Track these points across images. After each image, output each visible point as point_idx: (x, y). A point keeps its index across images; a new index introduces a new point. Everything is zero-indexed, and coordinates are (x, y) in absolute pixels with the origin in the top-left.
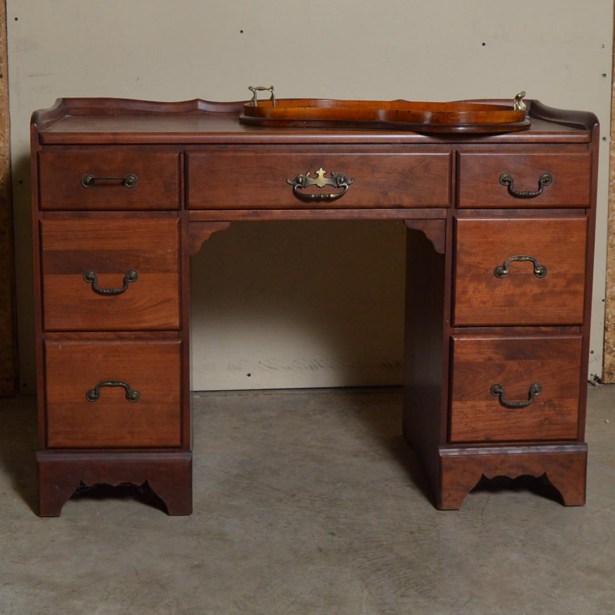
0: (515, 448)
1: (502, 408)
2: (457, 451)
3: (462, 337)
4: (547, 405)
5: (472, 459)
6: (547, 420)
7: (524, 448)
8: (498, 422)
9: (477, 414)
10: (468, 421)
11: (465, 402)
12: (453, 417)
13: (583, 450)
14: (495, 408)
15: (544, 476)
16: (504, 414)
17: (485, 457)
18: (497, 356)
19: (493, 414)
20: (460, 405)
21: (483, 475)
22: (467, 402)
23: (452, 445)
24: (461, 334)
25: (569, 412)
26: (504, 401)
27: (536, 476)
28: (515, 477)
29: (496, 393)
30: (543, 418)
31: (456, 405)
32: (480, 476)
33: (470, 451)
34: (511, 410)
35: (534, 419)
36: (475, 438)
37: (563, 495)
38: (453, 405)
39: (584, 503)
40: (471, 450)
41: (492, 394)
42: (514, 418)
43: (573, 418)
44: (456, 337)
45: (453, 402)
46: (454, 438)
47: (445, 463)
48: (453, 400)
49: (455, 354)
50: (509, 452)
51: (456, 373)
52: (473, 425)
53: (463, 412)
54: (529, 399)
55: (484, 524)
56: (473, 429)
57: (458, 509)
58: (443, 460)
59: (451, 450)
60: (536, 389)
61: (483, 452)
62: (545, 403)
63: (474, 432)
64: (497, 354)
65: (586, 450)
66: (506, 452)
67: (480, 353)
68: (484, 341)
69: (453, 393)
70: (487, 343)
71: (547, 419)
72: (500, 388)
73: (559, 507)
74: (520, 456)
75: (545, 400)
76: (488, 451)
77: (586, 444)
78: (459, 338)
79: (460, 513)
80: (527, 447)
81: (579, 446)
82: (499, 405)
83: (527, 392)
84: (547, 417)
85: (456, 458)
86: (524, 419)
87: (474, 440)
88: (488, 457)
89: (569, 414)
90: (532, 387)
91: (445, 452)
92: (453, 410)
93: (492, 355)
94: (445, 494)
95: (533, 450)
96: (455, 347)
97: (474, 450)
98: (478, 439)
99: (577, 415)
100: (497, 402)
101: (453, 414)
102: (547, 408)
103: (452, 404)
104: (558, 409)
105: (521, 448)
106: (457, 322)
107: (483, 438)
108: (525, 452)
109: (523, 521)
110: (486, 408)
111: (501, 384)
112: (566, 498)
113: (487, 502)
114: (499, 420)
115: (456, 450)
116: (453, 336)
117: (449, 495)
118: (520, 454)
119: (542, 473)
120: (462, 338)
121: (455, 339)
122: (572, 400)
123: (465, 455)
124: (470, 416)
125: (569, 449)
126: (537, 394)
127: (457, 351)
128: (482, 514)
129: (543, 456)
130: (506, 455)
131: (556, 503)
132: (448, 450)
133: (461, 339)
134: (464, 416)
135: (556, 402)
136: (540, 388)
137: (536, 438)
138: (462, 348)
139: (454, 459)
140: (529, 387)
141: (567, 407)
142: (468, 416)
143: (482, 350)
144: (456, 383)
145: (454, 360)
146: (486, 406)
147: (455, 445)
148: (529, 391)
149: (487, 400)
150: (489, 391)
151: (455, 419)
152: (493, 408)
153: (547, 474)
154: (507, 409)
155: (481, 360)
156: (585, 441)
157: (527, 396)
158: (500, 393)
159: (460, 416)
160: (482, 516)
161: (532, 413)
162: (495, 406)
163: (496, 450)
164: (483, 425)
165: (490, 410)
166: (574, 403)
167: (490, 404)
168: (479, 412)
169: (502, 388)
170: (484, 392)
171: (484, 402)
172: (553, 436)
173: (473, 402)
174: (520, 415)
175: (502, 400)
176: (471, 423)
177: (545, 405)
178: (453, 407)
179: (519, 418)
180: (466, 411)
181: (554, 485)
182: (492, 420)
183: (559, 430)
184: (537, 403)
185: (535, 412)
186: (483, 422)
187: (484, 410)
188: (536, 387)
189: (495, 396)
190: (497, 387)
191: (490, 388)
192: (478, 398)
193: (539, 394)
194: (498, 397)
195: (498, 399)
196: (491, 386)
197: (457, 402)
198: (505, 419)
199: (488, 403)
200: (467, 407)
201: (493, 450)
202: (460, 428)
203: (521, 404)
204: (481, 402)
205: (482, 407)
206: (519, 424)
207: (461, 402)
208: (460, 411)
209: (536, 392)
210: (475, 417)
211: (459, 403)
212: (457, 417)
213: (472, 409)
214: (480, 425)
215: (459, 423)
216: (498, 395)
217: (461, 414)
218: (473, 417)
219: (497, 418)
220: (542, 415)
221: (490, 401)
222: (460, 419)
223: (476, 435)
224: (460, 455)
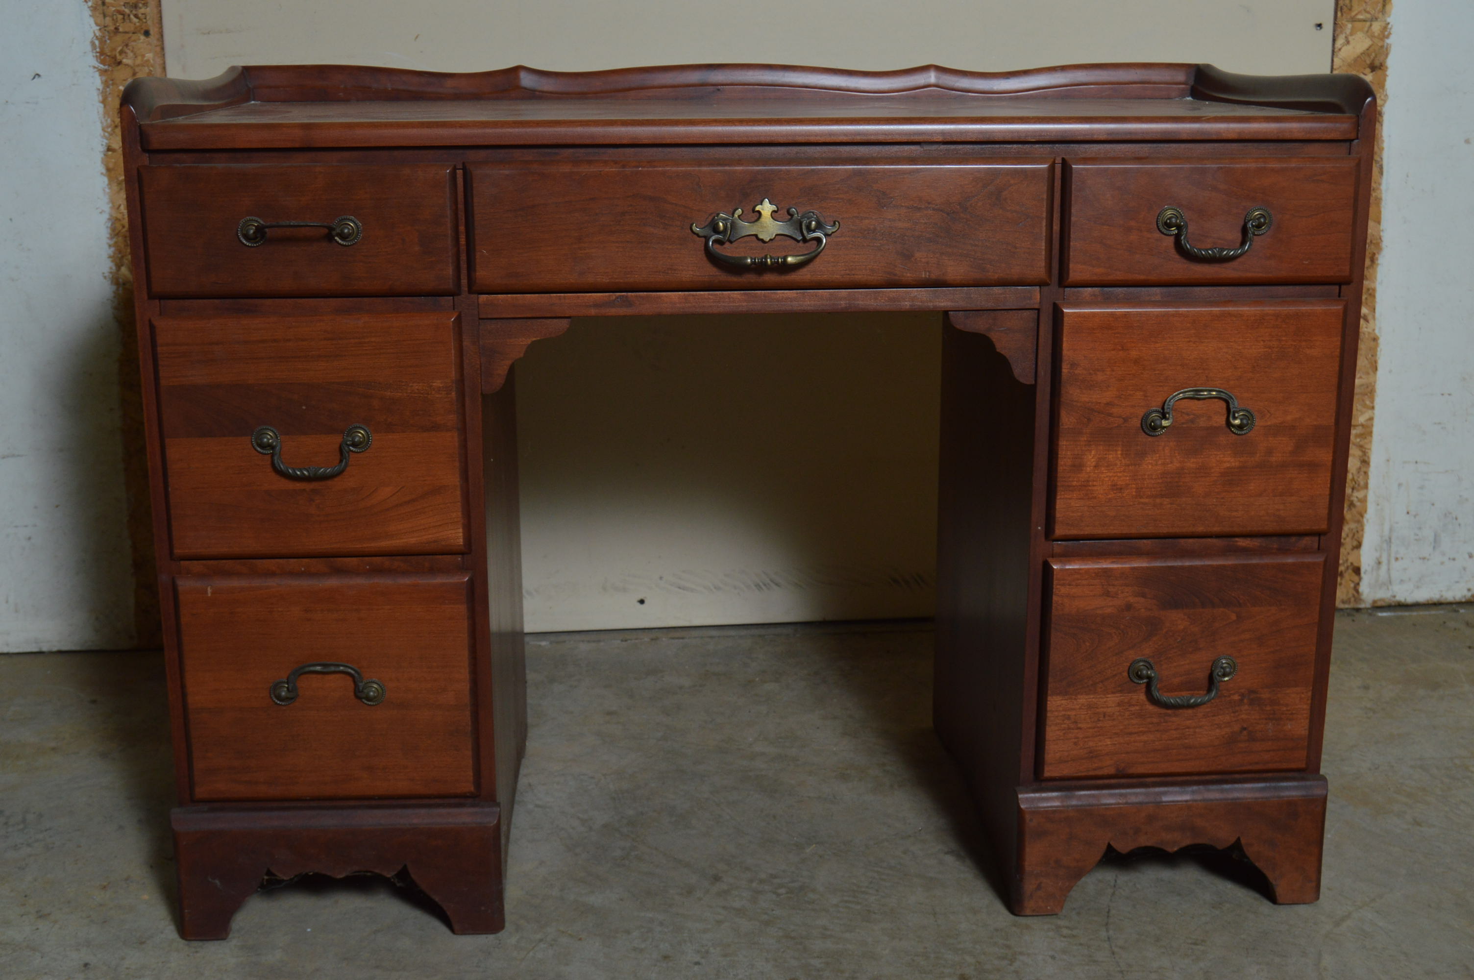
0: (1177, 789)
1: (1151, 708)
2: (1057, 798)
3: (1069, 562)
4: (1245, 701)
5: (1087, 813)
6: (1245, 732)
7: (1195, 788)
8: (1144, 738)
9: (1099, 720)
10: (1080, 736)
11: (1074, 697)
12: (1048, 729)
13: (1318, 792)
14: (1137, 708)
15: (1237, 845)
16: (1155, 720)
17: (1113, 810)
18: (1142, 600)
19: (1134, 722)
21: (1109, 846)
22: (1079, 697)
23: (1043, 785)
24: (1067, 556)
25: (1292, 714)
26: (1156, 694)
27: (1220, 846)
28: (1176, 849)
29: (1140, 677)
30: (1236, 728)
31: (1055, 703)
32: (1104, 847)
33: (1083, 797)
34: (1169, 712)
35: (1218, 731)
36: (1095, 770)
37: (1274, 883)
38: (1049, 702)
39: (1317, 898)
40: (1085, 795)
41: (1131, 680)
42: (1176, 729)
43: (1299, 727)
44: (1056, 564)
45: (1049, 698)
46: (1049, 771)
47: (1031, 823)
48: (1049, 692)
49: (1055, 598)
50: (1165, 799)
51: (1055, 638)
52: (1091, 744)
53: (1069, 718)
54: (1209, 690)
55: (1113, 953)
56: (1091, 752)
57: (1056, 914)
58: (1028, 818)
59: (1044, 795)
60: (1222, 668)
61: (1109, 798)
62: (1242, 695)
63: (1092, 757)
64: (1144, 595)
65: (1324, 792)
66: (1158, 799)
67: (1107, 594)
68: (1118, 568)
69: (1050, 679)
70: (1123, 574)
71: (1245, 729)
72: (1150, 667)
73: (1265, 906)
74: (1187, 806)
75: (1242, 691)
76: (1121, 795)
77: (1324, 779)
78: (1065, 563)
79: (1061, 923)
80: (1201, 787)
81: (1308, 783)
82: (1147, 703)
83: (1202, 675)
84: (1245, 726)
85: (1054, 812)
86: (1197, 730)
87: (1091, 773)
88: (1121, 809)
89: (1293, 719)
90: (1215, 663)
91: (1033, 799)
92: (1049, 714)
93: (1132, 600)
94: (1029, 886)
95: (1214, 794)
96: (1055, 582)
97: (1089, 796)
98: (1099, 773)
99: (1307, 721)
100: (1143, 697)
101: (1048, 722)
102: (1246, 707)
103: (1046, 700)
104: (1268, 708)
105: (1190, 789)
106: (1059, 531)
107: (1112, 771)
108: (1198, 797)
109: (1195, 944)
110: (1118, 709)
111: (1150, 660)
112: (1280, 889)
113: (1113, 894)
114: (1143, 733)
115: (1055, 794)
116: (1050, 560)
117: (1039, 887)
118: (1186, 801)
119: (1232, 840)
120: (1070, 564)
121: (1055, 567)
122: (1299, 689)
123: (1073, 806)
124: (1084, 726)
125: (1291, 790)
126: (1226, 679)
127: (1060, 593)
128: (1107, 924)
129: (1235, 809)
130: (1159, 804)
131: (1257, 896)
132: (1037, 795)
133: (1067, 567)
134: (1072, 726)
135: (1265, 695)
136: (1233, 666)
137: (1220, 768)
138: (1070, 585)
139: (1049, 815)
140: (1210, 664)
141: (1287, 705)
142: (1079, 725)
143: (1111, 589)
144: (1055, 658)
145: (1053, 611)
146: (1119, 705)
147: (1051, 784)
148: (1209, 672)
149: (1121, 691)
150: (1125, 674)
151: (1051, 732)
152: (1132, 709)
153: (1243, 841)
154: (1163, 711)
155: (1109, 610)
156: (1322, 771)
157: (1206, 683)
158: (1149, 678)
159: (1063, 726)
160: (1107, 931)
161: (1214, 718)
162: (1137, 705)
163: (1136, 794)
164: (1111, 744)
165: (1127, 713)
166: (1303, 696)
167: (1126, 700)
168: (1104, 717)
169: (1152, 668)
170: (1115, 675)
171: (1115, 697)
172: (1257, 763)
173: (1092, 696)
174: (1188, 723)
175: (1153, 693)
176: (1086, 740)
177: (1241, 700)
178: (1048, 709)
179: (1186, 728)
180: (1075, 715)
181: (1257, 864)
182: (1131, 734)
183: (1270, 751)
184: (1225, 696)
185: (1220, 717)
186: (1111, 738)
187: (1113, 714)
188: (1225, 665)
189: (1138, 683)
190: (1141, 665)
191: (1127, 669)
192: (1101, 688)
193: (1229, 679)
194: (1144, 686)
195: (1144, 690)
196: (1129, 665)
197: (1058, 697)
198: (1157, 731)
199: (1122, 698)
200: (1078, 707)
201: (1130, 794)
202: (1062, 751)
203: (1192, 701)
204: (1109, 696)
205: (1110, 707)
206: (1186, 741)
207: (1066, 697)
208: (1064, 715)
209: (1224, 675)
210: (1094, 728)
211: (1061, 698)
212: (1057, 728)
213: (1089, 712)
214: (1105, 744)
215: (1063, 739)
216: (1145, 682)
217: (1066, 721)
218: (1090, 728)
219: (1141, 729)
220: (1235, 721)
221: (1127, 695)
222: (1064, 731)
223: (1096, 765)
224: (1063, 806)
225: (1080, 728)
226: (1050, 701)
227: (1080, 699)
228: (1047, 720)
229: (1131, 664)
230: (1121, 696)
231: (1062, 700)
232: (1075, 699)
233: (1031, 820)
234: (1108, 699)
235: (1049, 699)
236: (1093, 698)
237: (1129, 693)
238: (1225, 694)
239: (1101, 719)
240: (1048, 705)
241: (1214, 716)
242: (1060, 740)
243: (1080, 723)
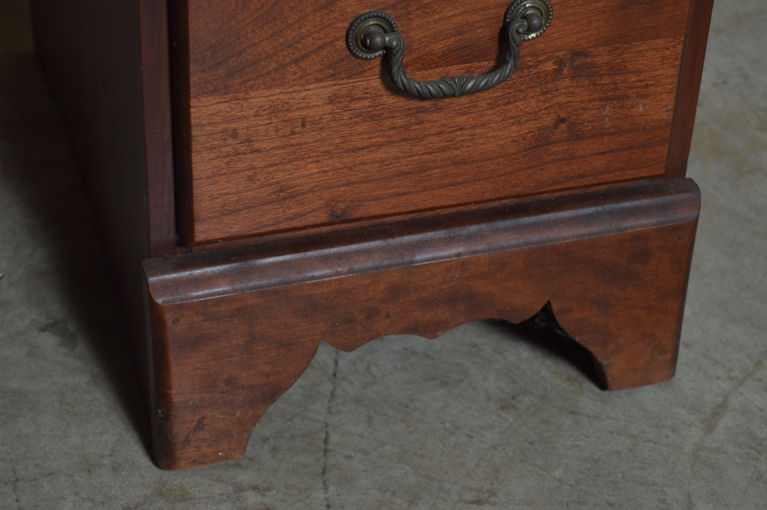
0: (441, 234)
2: (222, 275)
4: (565, 72)
6: (563, 126)
8: (380, 154)
9: (293, 133)
10: (259, 163)
11: (241, 95)
12: (195, 158)
13: (684, 212)
14: (366, 103)
16: (399, 122)
17: (329, 283)
19: (360, 128)
20: (222, 106)
22: (252, 94)
25: (647, 86)
26: (399, 75)
27: (517, 319)
29: (370, 49)
30: (549, 120)
32: (314, 347)
34: (426, 103)
35: (515, 128)
36: (290, 219)
37: (604, 362)
38: (192, 110)
39: (672, 374)
40: (274, 264)
41: (354, 55)
42: (439, 133)
43: (659, 108)
45: (193, 102)
46: (204, 232)
47: (177, 328)
48: (193, 90)
50: (419, 255)
52: (280, 176)
53: (234, 135)
54: (501, 61)
56: (281, 191)
58: (169, 317)
59: (197, 273)
60: (525, 17)
61: (319, 265)
62: (561, 63)
63: (284, 198)
65: (694, 214)
66: (408, 257)
69: (193, 67)
71: (563, 120)
72: (388, 27)
74: (460, 263)
75: (561, 54)
77: (692, 187)
81: (667, 199)
82: (383, 92)
84: (563, 115)
85: (218, 303)
86: (478, 131)
87: (284, 226)
88: (341, 281)
89: (647, 96)
90: (512, 10)
92: (195, 132)
100: (376, 82)
101: (196, 146)
102: (567, 82)
103: (188, 107)
104: (606, 80)
107: (322, 218)
110: (328, 108)
111: (389, 14)
114: (381, 145)
115: (217, 269)
117: (200, 425)
119: (538, 307)
122: (660, 42)
123: (251, 288)
124: (266, 145)
126: (532, 36)
128: (324, 471)
129: (543, 255)
130: (408, 267)
132: (185, 274)
134: (242, 148)
135: (602, 57)
136: (546, 12)
139: (209, 309)
140: (503, 12)
141: (639, 72)
142: (257, 145)
146: (331, 101)
148: (501, 25)
149: (333, 76)
150: (341, 44)
152: (359, 105)
153: (555, 307)
154: (414, 104)
157: (494, 46)
158: (387, 47)
159: (223, 149)
160: (326, 488)
161: (509, 107)
162: (366, 98)
163: (368, 252)
164: (318, 173)
165: (347, 115)
166: (668, 53)
167: (344, 92)
168: (303, 125)
169: (392, 30)
170: (322, 47)
171: (324, 87)
172: (582, 176)
173: (278, 91)
174: (461, 120)
175: (395, 78)
176: (270, 169)
177: (559, 71)
178: (194, 121)
179: (457, 130)
180: (248, 128)
181: (577, 339)
182: (354, 150)
183: (603, 153)
184: (529, 67)
185: (518, 104)
186: (318, 162)
187: (321, 119)
188: (529, 12)
189: (366, 59)
190: (372, 25)
191: (344, 33)
192: (294, 74)
193: (537, 36)
194: (377, 62)
195: (378, 70)
196: (347, 25)
197: (211, 98)
198: (405, 139)
199: (336, 87)
200: (251, 112)
201: (357, 253)
202: (226, 194)
203: (470, 85)
204: (311, 86)
205: (314, 106)
206: (457, 152)
207: (228, 97)
208: (224, 131)
209: (530, 30)
210: (285, 147)
211: (217, 100)
212: (213, 155)
213: (274, 119)
214: (306, 173)
215: (225, 174)
216: (379, 56)
217: (230, 141)
218: (276, 148)
219: (373, 140)
220: (546, 109)
221: (344, 81)
222: (228, 159)
223: (292, 211)
224: (235, 291)
225: (259, 151)
226: (194, 107)
227: (254, 98)
228: (193, 143)
229: (352, 24)
230: (335, 85)
231: (218, 103)
232: (244, 99)
233: (176, 321)
234: (310, 92)
235: (192, 104)
236: (281, 93)
237: (349, 77)
238: (530, 64)
239: (297, 130)
240: (192, 115)
241: (509, 103)
242: (221, 175)
243: (257, 141)
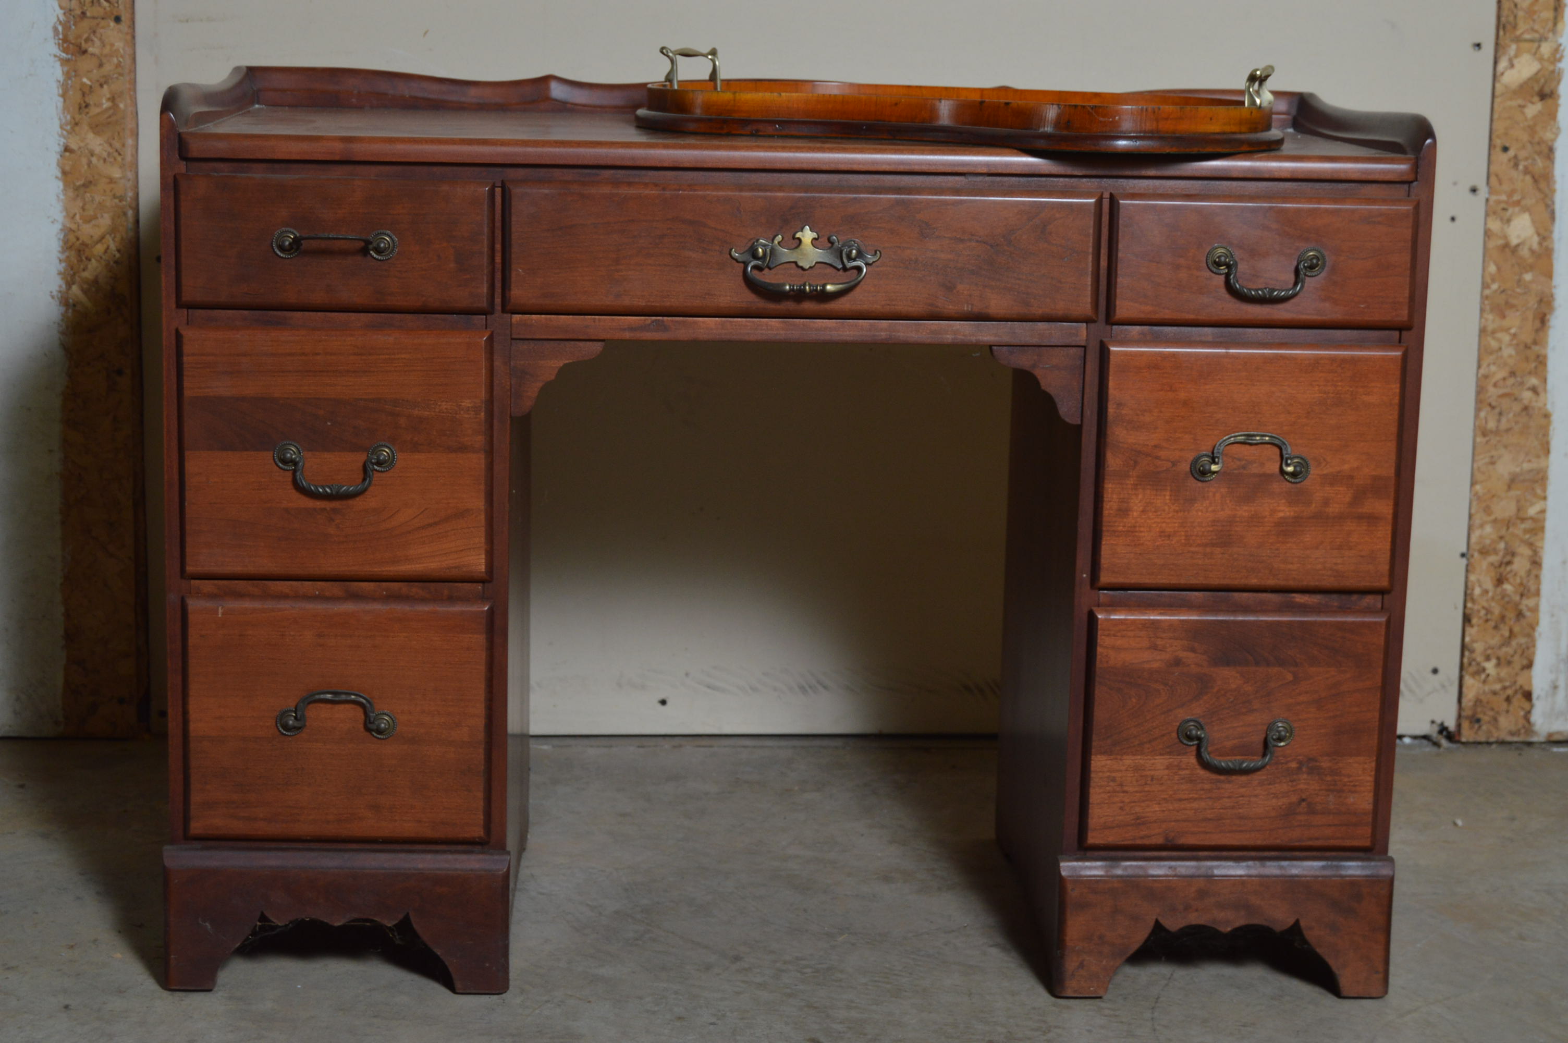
0: (1230, 863)
1: (1202, 773)
2: (1101, 867)
3: (1114, 612)
4: (1304, 769)
5: (1132, 884)
6: (1304, 804)
7: (1250, 863)
8: (1195, 805)
9: (1146, 784)
10: (1127, 800)
11: (1119, 757)
12: (1092, 791)
13: (1385, 872)
14: (1187, 772)
15: (1296, 929)
16: (1207, 786)
17: (1161, 881)
18: (1192, 655)
19: (1183, 787)
20: (1109, 762)
21: (1157, 922)
22: (1125, 757)
23: (1089, 854)
24: (1113, 606)
25: (1355, 786)
26: (1206, 756)
27: (1278, 928)
28: (1229, 929)
29: (1190, 738)
30: (1294, 798)
31: (1098, 762)
32: (1152, 924)
33: (1128, 867)
34: (1222, 778)
35: (1274, 801)
36: (1142, 838)
37: (1337, 972)
38: (1092, 762)
39: (1386, 992)
40: (1131, 866)
41: (1181, 741)
42: (1229, 797)
43: (1363, 801)
44: (1101, 613)
45: (1093, 757)
46: (1093, 838)
47: (1073, 893)
48: (1093, 751)
49: (1099, 650)
50: (1216, 872)
51: (1100, 692)
52: (1138, 809)
53: (1114, 780)
54: (1264, 755)
55: (1155, 1030)
56: (1138, 818)
57: (1100, 998)
58: (1069, 887)
59: (1087, 864)
60: (1279, 732)
61: (1158, 869)
62: (1300, 763)
63: (1139, 824)
64: (1193, 650)
65: (1391, 873)
66: (1210, 873)
67: (1154, 647)
68: (1166, 620)
69: (1095, 737)
70: (1171, 625)
71: (1304, 800)
72: (1200, 727)
73: (1328, 1000)
74: (1241, 882)
75: (1301, 758)
76: (1170, 867)
77: (1391, 860)
78: (1109, 612)
79: (1103, 1005)
80: (1257, 863)
81: (1373, 863)
82: (1197, 767)
83: (1258, 739)
84: (1304, 797)
85: (1097, 881)
86: (1253, 799)
87: (1139, 842)
88: (1169, 881)
89: (1355, 792)
90: (1270, 727)
91: (1074, 868)
92: (1093, 775)
93: (1182, 654)
94: (1071, 964)
95: (1272, 868)
96: (1099, 633)
97: (1136, 867)
98: (1147, 842)
99: (1372, 794)
100: (1193, 760)
101: (1092, 784)
102: (1305, 776)
103: (1090, 760)
104: (1329, 778)
105: (1244, 864)
106: (1105, 578)
107: (1160, 840)
108: (1253, 872)
109: (1244, 1026)
110: (1166, 772)
111: (1201, 720)
112: (1345, 981)
113: (1167, 985)
114: (1195, 799)
115: (1099, 863)
116: (1094, 609)
117: (1082, 965)
118: (1241, 876)
119: (1291, 921)
120: (1115, 615)
121: (1100, 617)
122: (1361, 759)
123: (1118, 876)
124: (1131, 789)
125: (1354, 868)
126: (1282, 744)
127: (1104, 641)
128: (1153, 1008)
129: (1293, 885)
130: (1210, 877)
131: (1322, 991)
132: (1080, 864)
133: (1112, 617)
134: (1118, 789)
135: (1325, 763)
136: (1290, 730)
137: (1278, 842)
138: (1114, 635)
139: (1092, 885)
140: (1265, 728)
141: (1349, 776)
142: (1126, 788)
143: (1159, 642)
144: (1100, 714)
145: (1098, 663)
146: (1168, 768)
147: (1096, 854)
148: (1264, 736)
149: (1170, 753)
150: (1174, 735)
151: (1095, 795)
152: (1184, 772)
153: (1303, 924)
154: (1214, 776)
155: (1156, 665)
156: (1390, 854)
157: (1260, 747)
158: (1199, 739)
159: (1108, 788)
160: (1153, 1013)
161: (1271, 787)
162: (1187, 769)
163: (1187, 867)
164: (1159, 811)
165: (1177, 777)
166: (1366, 766)
167: (1176, 763)
168: (1152, 780)
169: (1202, 729)
170: (1163, 735)
171: (1164, 759)
172: (1317, 839)
173: (1139, 757)
174: (1242, 790)
175: (1203, 755)
176: (1133, 804)
177: (1299, 769)
178: (1092, 769)
179: (1240, 797)
180: (1121, 777)
181: (1318, 950)
182: (1180, 800)
183: (1330, 825)
184: (1282, 763)
185: (1276, 785)
186: (1159, 804)
187: (1162, 778)
188: (1281, 729)
189: (1187, 745)
190: (1191, 725)
191: (1176, 728)
192: (1148, 749)
193: (1286, 745)
194: (1194, 748)
195: (1194, 753)
196: (1178, 724)
197: (1102, 756)
198: (1210, 798)
199: (1171, 760)
200: (1123, 768)
201: (1180, 866)
202: (1107, 816)
203: (1244, 765)
204: (1157, 757)
205: (1158, 770)
206: (1240, 811)
207: (1112, 757)
208: (1108, 777)
209: (1280, 739)
210: (1140, 792)
211: (1106, 758)
212: (1101, 791)
213: (1136, 775)
214: (1152, 810)
215: (1107, 803)
216: (1195, 745)
217: (1111, 784)
218: (1137, 792)
219: (1191, 796)
220: (1293, 791)
221: (1175, 757)
222: (1109, 794)
223: (1144, 833)
224: (1107, 876)
225: (1126, 792)
226: (1093, 760)
227: (1126, 759)
228: (1092, 781)
229: (1181, 724)
230: (1170, 758)
231: (1106, 760)
232: (1121, 760)
233: (1073, 889)
234: (1156, 761)
235: (1092, 758)
236: (1141, 759)
237: (1179, 755)
238: (1282, 761)
239: (1149, 782)
240: (1092, 765)
241: (1270, 784)
242: (1105, 803)
243: (1126, 786)
